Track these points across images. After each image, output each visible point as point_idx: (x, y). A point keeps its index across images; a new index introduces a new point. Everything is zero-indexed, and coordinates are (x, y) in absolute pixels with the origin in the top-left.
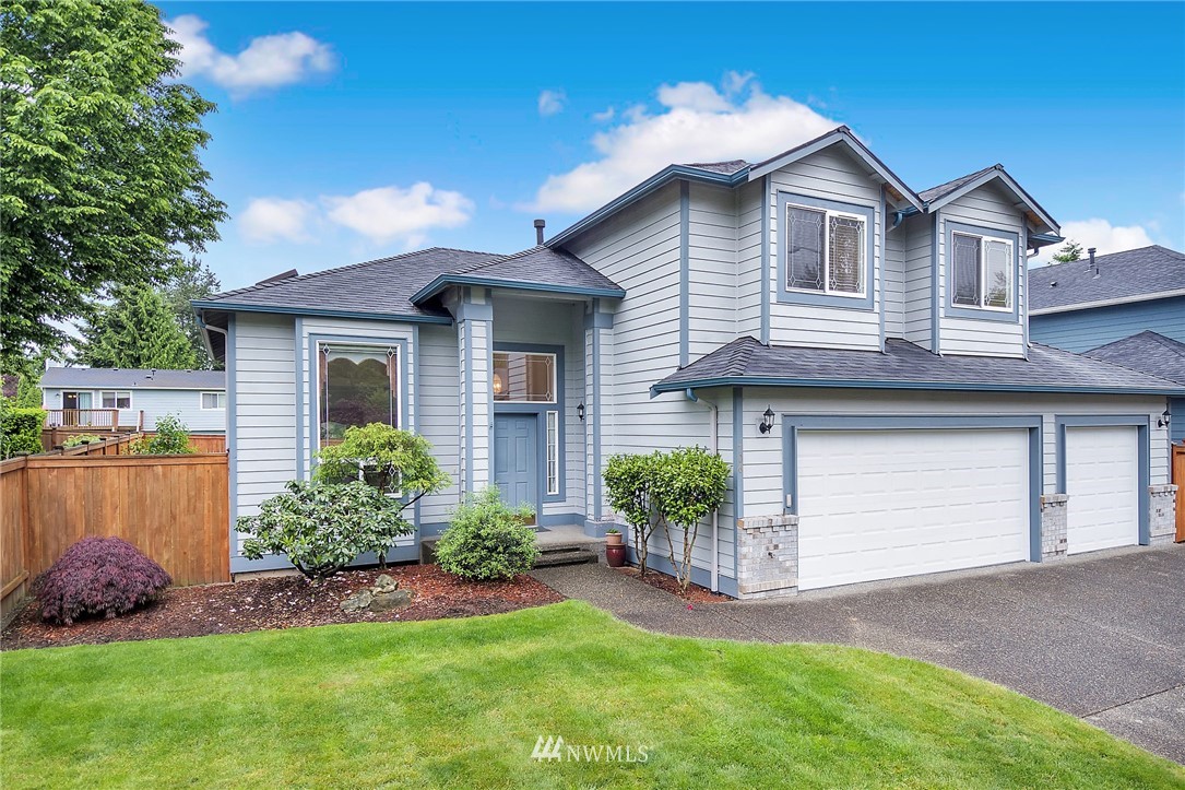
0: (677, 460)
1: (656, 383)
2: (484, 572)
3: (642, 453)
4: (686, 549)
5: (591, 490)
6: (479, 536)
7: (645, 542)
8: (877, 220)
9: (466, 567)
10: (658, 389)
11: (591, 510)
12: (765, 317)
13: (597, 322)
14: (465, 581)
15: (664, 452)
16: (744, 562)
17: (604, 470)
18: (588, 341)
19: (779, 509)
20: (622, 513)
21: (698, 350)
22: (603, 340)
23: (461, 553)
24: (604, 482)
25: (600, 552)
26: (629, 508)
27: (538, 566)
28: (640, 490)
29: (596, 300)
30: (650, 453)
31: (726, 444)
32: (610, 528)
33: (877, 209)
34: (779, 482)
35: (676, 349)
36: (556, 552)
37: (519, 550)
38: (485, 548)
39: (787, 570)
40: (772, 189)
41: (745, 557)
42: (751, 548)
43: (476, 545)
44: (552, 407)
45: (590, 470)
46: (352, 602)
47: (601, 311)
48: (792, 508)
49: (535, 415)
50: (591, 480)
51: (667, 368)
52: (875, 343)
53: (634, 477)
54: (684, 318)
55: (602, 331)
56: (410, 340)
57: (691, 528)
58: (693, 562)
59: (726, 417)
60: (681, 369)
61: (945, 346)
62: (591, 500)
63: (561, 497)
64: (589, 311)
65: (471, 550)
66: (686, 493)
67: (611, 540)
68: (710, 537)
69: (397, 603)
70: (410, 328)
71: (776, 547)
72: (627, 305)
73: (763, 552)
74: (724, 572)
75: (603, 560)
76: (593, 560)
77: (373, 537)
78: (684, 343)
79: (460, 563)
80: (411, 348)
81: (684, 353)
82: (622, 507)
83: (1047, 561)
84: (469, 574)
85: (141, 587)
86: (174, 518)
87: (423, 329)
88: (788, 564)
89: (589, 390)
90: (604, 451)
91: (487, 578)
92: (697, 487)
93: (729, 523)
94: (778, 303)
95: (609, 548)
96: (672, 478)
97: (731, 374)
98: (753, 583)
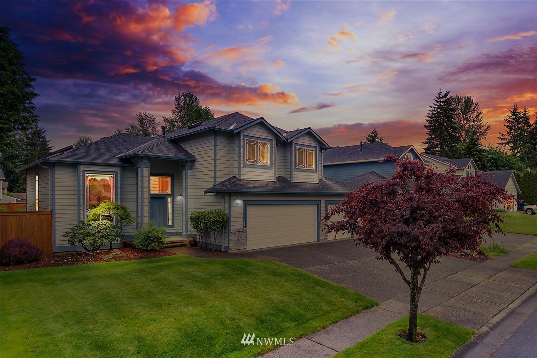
0: (212, 213)
1: (206, 190)
2: (150, 247)
3: (201, 211)
4: (215, 239)
5: (184, 223)
6: (149, 236)
7: (202, 238)
8: (273, 143)
9: (144, 246)
10: (206, 192)
11: (184, 230)
12: (239, 171)
13: (187, 168)
14: (143, 250)
15: (208, 210)
16: (231, 241)
17: (189, 216)
18: (184, 174)
19: (242, 227)
20: (195, 230)
21: (219, 180)
22: (189, 174)
23: (142, 242)
24: (189, 220)
25: (187, 242)
26: (197, 228)
27: (167, 247)
28: (201, 222)
29: (186, 162)
30: (204, 211)
31: (227, 208)
32: (191, 235)
33: (274, 140)
34: (242, 219)
35: (213, 179)
36: (172, 243)
37: (162, 241)
38: (150, 240)
39: (244, 244)
40: (242, 134)
41: (231, 240)
42: (233, 238)
43: (147, 239)
44: (169, 195)
45: (184, 217)
46: (107, 257)
47: (188, 164)
48: (246, 227)
49: (163, 198)
50: (184, 220)
51: (210, 185)
52: (273, 179)
53: (199, 218)
54: (215, 171)
55: (188, 171)
56: (119, 172)
57: (216, 232)
58: (216, 243)
59: (227, 201)
60: (214, 185)
61: (294, 180)
62: (184, 226)
63: (173, 226)
64: (184, 164)
65: (146, 241)
66: (214, 222)
67: (191, 239)
68: (222, 235)
69: (122, 257)
70: (119, 168)
71: (240, 237)
72: (197, 163)
73: (236, 239)
74: (225, 245)
75: (188, 245)
76: (185, 245)
77: (114, 237)
78: (215, 177)
79: (142, 245)
80: (119, 175)
81: (215, 181)
82: (195, 227)
83: (321, 241)
84: (145, 248)
85: (35, 254)
86: (33, 233)
87: (123, 169)
88: (244, 242)
89: (184, 190)
90: (189, 210)
91: (151, 249)
92: (217, 220)
93: (227, 231)
94: (244, 167)
95: (190, 241)
96: (210, 218)
97: (228, 189)
98: (233, 247)
